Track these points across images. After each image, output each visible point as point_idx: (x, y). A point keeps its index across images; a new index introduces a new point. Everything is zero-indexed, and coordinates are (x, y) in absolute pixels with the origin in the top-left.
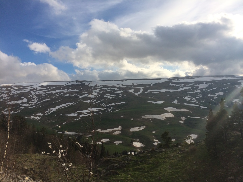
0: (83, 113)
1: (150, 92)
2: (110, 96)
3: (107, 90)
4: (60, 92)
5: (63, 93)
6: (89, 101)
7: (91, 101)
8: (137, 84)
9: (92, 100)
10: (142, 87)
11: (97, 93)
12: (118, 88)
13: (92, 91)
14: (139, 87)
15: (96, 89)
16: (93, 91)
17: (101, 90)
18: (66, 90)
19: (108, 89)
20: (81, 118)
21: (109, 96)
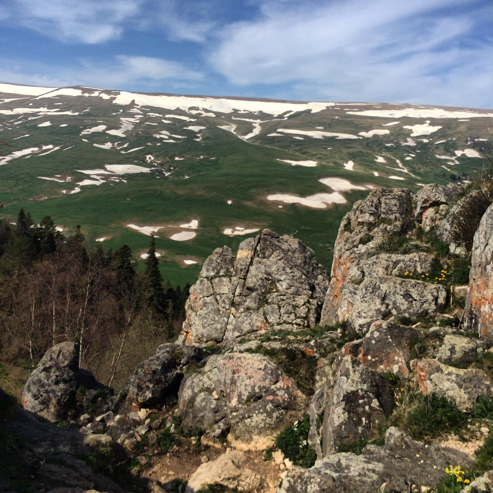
0: (88, 177)
1: (279, 135)
2: (170, 138)
3: (164, 121)
4: (26, 115)
5: (33, 116)
6: (108, 146)
7: (113, 145)
8: (245, 112)
9: (116, 144)
10: (259, 121)
11: (133, 126)
12: (191, 116)
13: (120, 120)
14: (251, 120)
15: (132, 115)
16: (123, 119)
17: (146, 118)
18: (43, 111)
19: (166, 119)
20: (82, 187)
21: (167, 137)
